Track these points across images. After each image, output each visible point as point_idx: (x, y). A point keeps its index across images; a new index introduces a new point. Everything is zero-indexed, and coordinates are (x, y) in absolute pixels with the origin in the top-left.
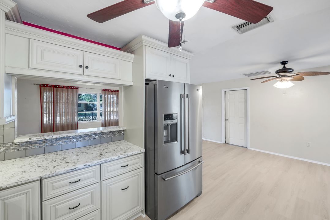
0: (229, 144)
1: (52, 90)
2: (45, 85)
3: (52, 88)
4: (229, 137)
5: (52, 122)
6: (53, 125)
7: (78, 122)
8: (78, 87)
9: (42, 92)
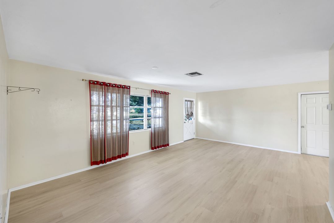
0: (307, 154)
1: (104, 90)
2: (96, 81)
3: (104, 86)
4: (307, 147)
5: (104, 131)
6: (103, 136)
7: (129, 131)
8: (130, 87)
9: (92, 92)
